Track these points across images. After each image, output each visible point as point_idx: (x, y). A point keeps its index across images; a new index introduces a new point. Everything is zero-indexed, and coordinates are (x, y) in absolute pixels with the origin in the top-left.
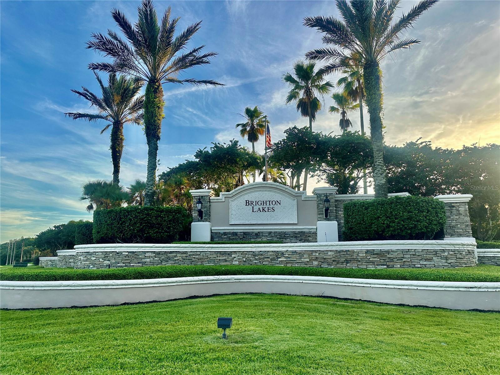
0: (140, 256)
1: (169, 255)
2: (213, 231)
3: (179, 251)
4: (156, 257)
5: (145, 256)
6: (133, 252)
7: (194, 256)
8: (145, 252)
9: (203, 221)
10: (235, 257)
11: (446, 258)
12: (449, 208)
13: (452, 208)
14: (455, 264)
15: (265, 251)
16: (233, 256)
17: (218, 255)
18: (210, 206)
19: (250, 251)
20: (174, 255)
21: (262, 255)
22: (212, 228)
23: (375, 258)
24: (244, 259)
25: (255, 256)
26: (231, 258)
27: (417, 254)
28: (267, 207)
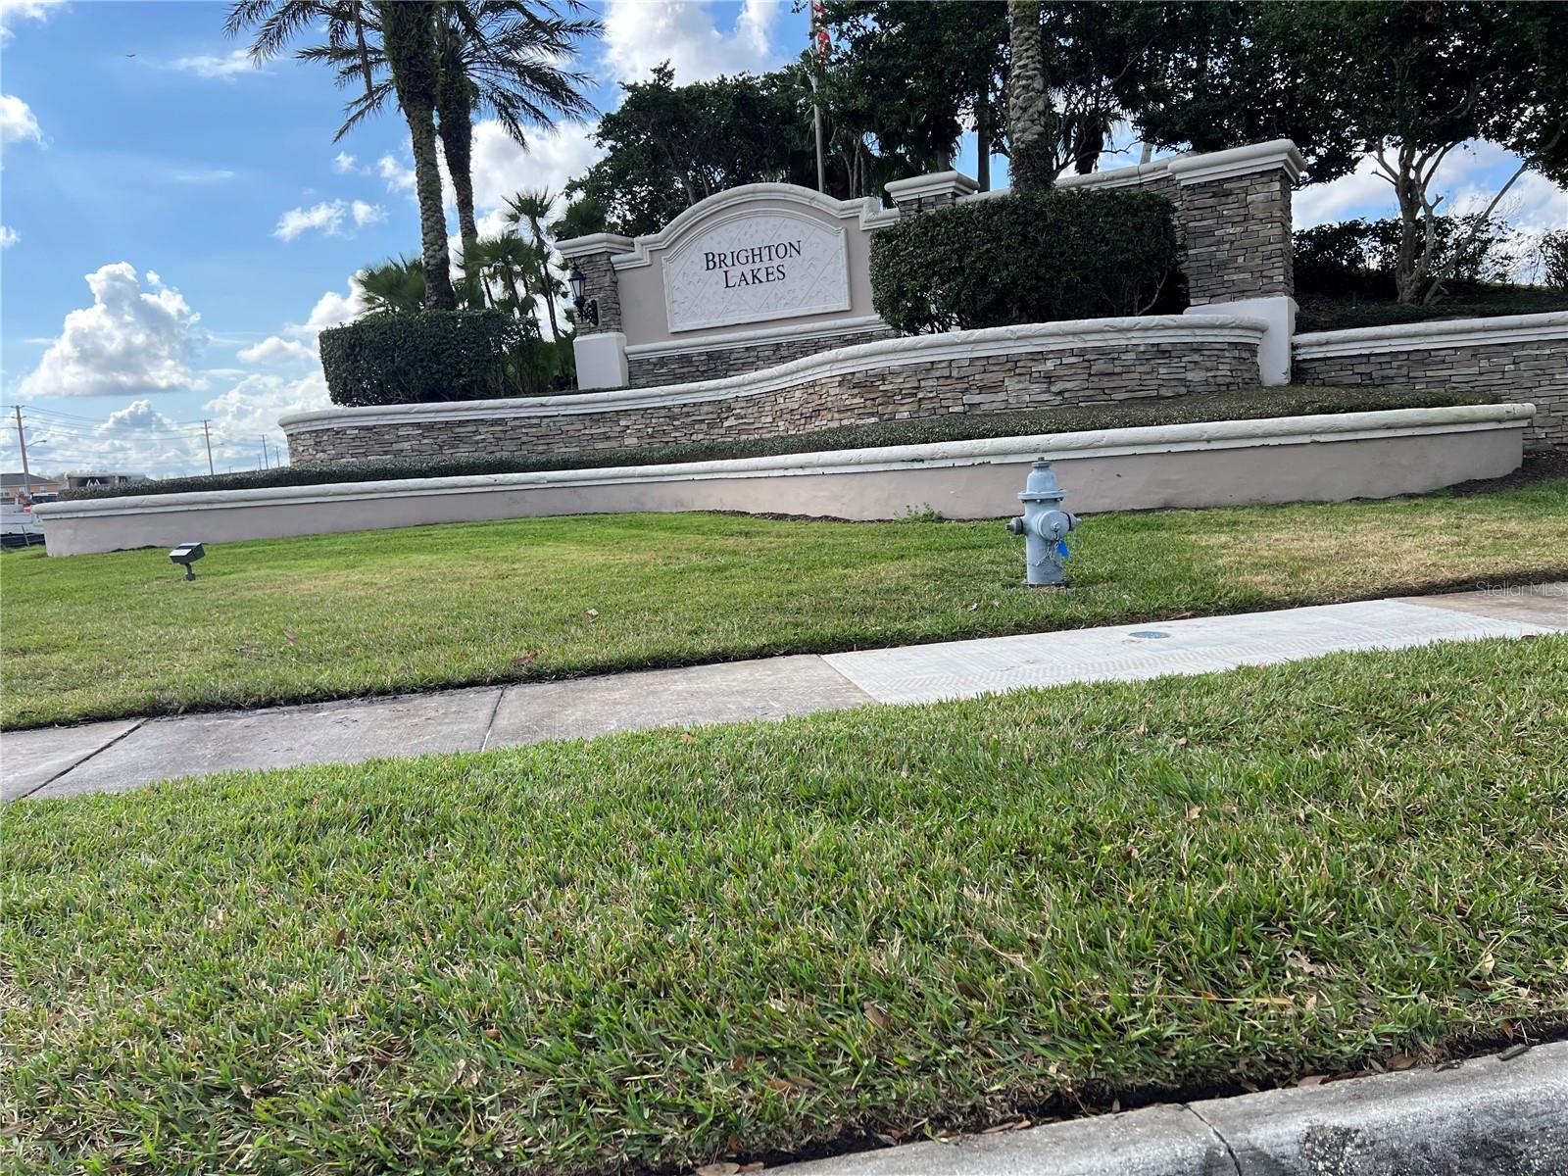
0: (386, 437)
1: (457, 430)
2: (631, 357)
3: (482, 420)
4: (424, 437)
5: (398, 437)
7: (524, 430)
8: (396, 427)
9: (601, 331)
11: (1049, 379)
12: (1212, 201)
13: (1224, 200)
14: (1081, 394)
16: (623, 423)
17: (588, 424)
18: (615, 282)
20: (474, 429)
22: (629, 349)
23: (854, 396)
24: (650, 430)
25: (673, 418)
26: (618, 429)
27: (955, 374)
28: (763, 266)
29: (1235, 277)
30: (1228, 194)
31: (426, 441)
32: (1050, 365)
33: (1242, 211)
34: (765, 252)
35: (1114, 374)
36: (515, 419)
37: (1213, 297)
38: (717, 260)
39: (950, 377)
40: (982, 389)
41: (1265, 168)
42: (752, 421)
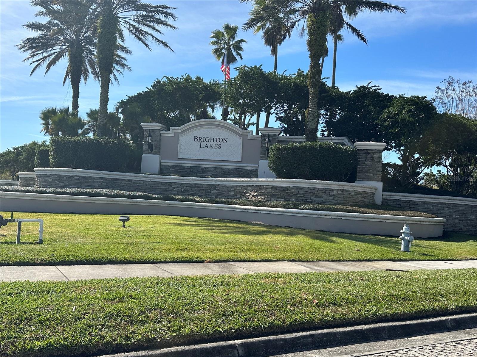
0: (90, 181)
1: (115, 182)
2: (162, 164)
3: (124, 179)
4: (103, 183)
5: (94, 181)
6: (84, 177)
7: (137, 184)
8: (94, 178)
9: (153, 154)
10: (174, 188)
11: (334, 196)
12: (365, 155)
13: (367, 155)
15: (201, 184)
16: (173, 186)
17: (160, 185)
18: (160, 139)
19: (188, 183)
20: (121, 182)
21: (198, 187)
22: (161, 161)
23: (277, 192)
24: (182, 190)
25: (192, 187)
26: (171, 188)
27: (309, 191)
28: (214, 143)
29: (369, 175)
30: (369, 153)
31: (104, 184)
32: (335, 192)
33: (372, 158)
34: (215, 140)
35: (349, 197)
36: (135, 180)
37: (363, 179)
38: (198, 139)
39: (308, 192)
40: (316, 196)
41: (379, 149)
42: (224, 192)
